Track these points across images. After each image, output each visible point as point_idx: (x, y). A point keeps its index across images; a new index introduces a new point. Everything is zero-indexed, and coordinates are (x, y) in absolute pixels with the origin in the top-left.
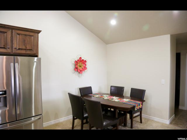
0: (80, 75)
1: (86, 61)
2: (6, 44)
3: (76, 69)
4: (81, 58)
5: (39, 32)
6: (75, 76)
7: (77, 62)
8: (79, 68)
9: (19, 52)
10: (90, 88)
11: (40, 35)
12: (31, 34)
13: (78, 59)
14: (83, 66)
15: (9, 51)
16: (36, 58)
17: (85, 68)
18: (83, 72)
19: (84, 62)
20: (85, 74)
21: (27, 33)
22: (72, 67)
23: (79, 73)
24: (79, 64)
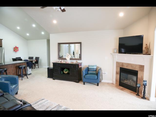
1: (18, 48)
3: (14, 50)
4: (16, 46)
5: (2, 39)
8: (16, 50)
11: (2, 40)
13: (15, 47)
14: (17, 49)
17: (18, 50)
19: (17, 48)
20: (18, 52)
22: (13, 50)
23: (16, 52)
24: (16, 49)
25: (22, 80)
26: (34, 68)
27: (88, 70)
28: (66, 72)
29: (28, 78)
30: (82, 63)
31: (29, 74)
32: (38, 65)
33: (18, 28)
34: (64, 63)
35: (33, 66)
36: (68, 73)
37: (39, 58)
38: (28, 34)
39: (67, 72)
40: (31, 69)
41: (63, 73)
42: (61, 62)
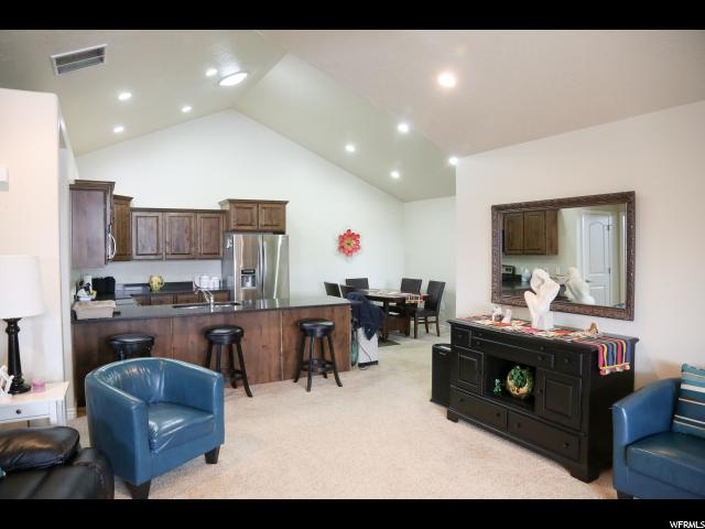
0: (349, 259)
1: (358, 236)
2: (252, 221)
3: (342, 248)
4: (349, 231)
5: (286, 203)
6: (341, 259)
7: (342, 238)
8: (346, 246)
9: (266, 228)
10: (366, 280)
11: (287, 206)
12: (278, 206)
13: (345, 232)
14: (354, 243)
15: (255, 228)
16: (281, 236)
17: (357, 248)
18: (354, 254)
19: (355, 237)
20: (357, 257)
21: (273, 206)
22: (334, 245)
23: (347, 255)
24: (348, 243)
25: (309, 389)
26: (415, 337)
27: (677, 408)
28: (516, 384)
29: (339, 384)
30: (637, 340)
31: (362, 365)
32: (437, 322)
33: (350, 148)
34: (516, 327)
35: (412, 322)
36: (529, 400)
37: (443, 285)
38: (395, 175)
39: (524, 390)
40: (375, 338)
41: (505, 391)
42: (501, 318)
